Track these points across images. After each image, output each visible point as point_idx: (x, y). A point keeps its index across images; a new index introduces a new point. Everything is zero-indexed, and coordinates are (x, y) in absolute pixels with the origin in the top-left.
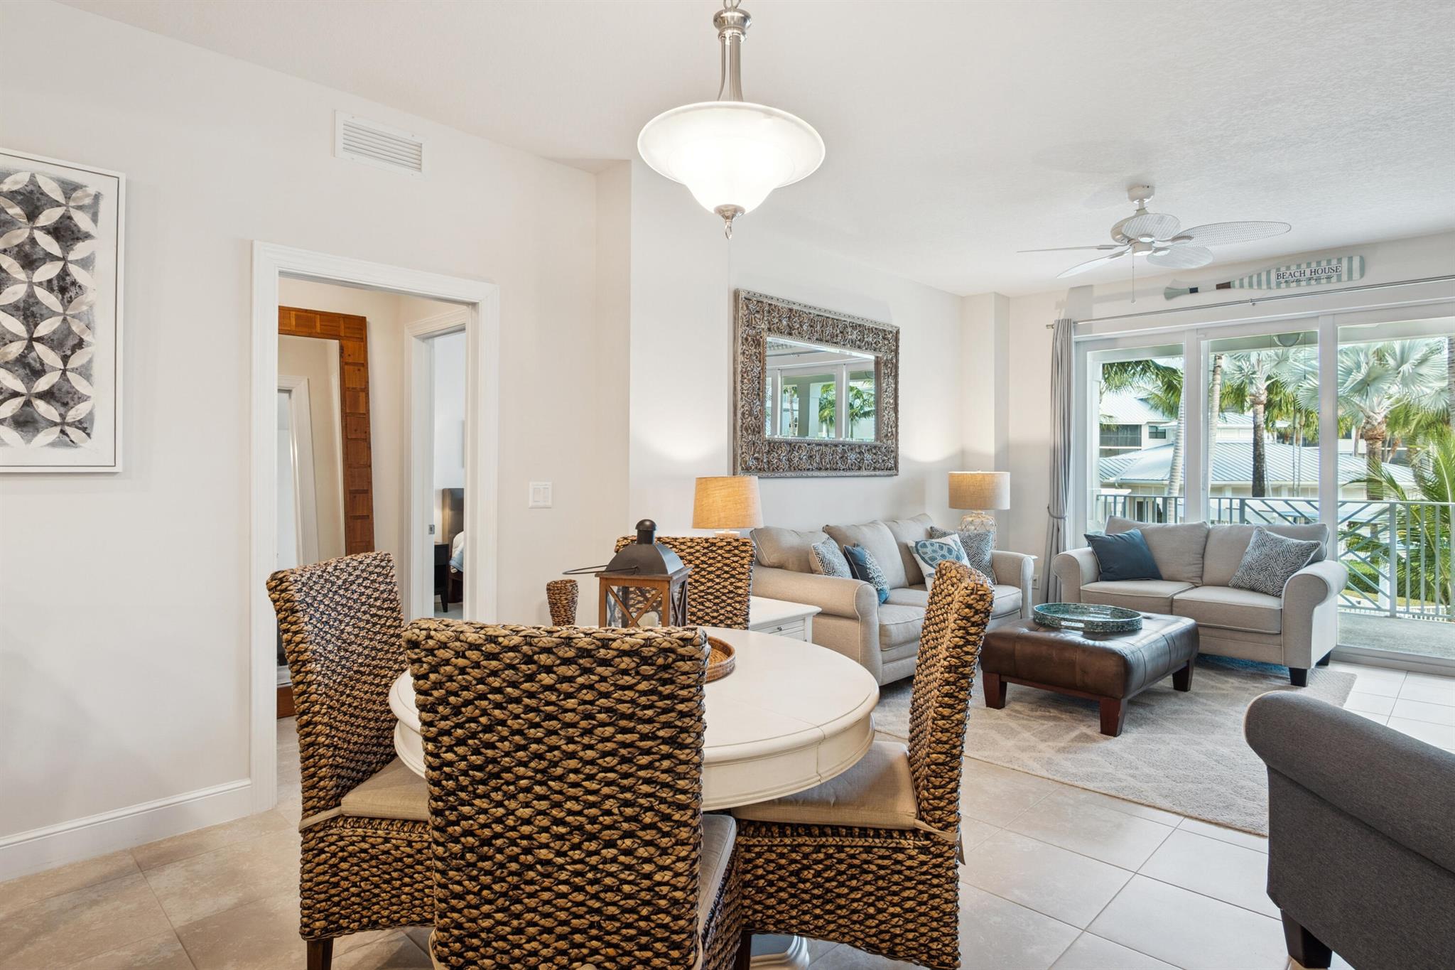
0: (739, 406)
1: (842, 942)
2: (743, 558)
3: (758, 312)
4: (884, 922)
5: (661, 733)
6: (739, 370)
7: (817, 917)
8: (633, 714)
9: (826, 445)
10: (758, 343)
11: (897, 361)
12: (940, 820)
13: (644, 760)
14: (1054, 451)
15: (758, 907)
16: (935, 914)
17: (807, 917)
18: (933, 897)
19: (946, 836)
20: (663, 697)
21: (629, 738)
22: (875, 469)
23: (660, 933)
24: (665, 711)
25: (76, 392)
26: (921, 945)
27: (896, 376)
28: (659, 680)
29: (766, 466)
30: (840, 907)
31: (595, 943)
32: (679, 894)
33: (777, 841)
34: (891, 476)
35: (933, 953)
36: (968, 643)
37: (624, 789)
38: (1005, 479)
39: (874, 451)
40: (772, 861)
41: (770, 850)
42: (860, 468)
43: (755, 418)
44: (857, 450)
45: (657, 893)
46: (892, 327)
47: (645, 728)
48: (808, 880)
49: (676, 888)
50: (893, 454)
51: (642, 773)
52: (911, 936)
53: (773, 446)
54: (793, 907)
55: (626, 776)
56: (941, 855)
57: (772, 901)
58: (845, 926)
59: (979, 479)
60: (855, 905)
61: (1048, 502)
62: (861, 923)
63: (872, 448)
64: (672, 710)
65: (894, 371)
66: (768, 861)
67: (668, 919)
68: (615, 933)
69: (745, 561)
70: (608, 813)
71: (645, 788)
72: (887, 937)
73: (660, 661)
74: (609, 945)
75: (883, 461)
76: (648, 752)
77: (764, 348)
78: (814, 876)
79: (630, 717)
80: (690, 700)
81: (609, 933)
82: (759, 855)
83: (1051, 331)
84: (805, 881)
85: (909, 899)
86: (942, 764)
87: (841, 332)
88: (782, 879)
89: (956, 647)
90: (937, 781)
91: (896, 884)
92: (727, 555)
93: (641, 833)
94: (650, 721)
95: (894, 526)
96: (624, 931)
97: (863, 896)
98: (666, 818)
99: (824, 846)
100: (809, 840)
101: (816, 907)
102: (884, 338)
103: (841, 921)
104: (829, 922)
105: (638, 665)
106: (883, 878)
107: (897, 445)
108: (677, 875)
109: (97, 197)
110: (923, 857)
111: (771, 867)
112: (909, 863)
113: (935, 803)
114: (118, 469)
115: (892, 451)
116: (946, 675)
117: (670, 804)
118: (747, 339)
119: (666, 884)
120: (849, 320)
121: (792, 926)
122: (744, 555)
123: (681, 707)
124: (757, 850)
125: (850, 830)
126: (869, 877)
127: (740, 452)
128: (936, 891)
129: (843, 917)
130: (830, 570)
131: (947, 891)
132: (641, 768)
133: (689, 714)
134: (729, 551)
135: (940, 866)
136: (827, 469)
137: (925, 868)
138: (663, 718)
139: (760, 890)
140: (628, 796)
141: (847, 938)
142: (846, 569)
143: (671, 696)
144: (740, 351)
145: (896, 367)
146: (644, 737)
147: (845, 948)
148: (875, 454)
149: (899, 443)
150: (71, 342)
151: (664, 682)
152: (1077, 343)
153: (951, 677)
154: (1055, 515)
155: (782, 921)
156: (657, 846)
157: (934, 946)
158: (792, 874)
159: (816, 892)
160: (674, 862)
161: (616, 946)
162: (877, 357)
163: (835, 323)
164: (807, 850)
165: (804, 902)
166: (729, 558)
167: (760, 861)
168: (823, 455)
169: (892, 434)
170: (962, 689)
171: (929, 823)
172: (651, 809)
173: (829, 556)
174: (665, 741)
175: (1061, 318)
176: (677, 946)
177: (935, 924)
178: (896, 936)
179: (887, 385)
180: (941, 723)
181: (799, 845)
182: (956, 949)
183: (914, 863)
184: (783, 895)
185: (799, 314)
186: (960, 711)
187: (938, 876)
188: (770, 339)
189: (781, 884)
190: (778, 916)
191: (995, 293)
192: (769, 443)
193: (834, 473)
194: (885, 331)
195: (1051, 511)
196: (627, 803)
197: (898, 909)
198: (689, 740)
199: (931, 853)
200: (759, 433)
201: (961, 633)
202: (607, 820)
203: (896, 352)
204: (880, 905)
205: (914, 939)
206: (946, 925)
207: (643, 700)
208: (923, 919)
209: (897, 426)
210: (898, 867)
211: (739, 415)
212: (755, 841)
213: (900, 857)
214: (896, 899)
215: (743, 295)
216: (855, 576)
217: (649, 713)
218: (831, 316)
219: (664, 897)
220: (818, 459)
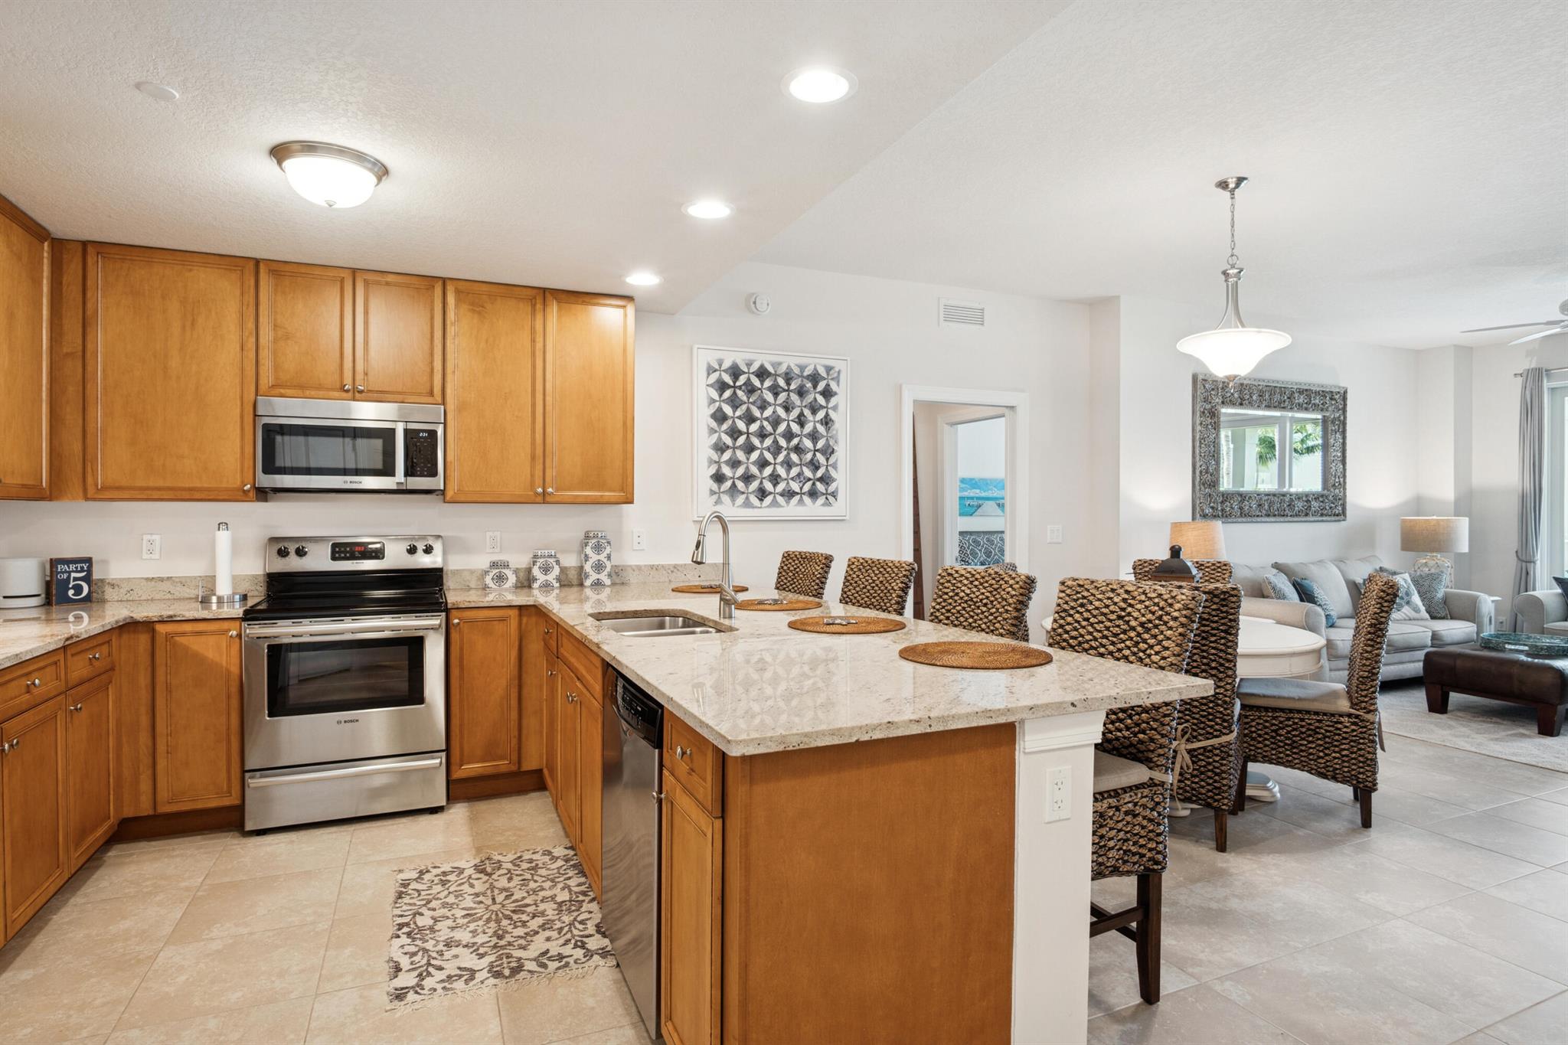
0: (1198, 465)
1: (1303, 770)
2: (1224, 574)
3: (1213, 389)
4: (1329, 761)
5: (1221, 628)
6: (1198, 437)
7: (1288, 755)
8: (1209, 619)
9: (1274, 495)
10: (1213, 414)
11: (1345, 418)
12: (1365, 708)
13: (1213, 639)
14: (1523, 497)
15: (1253, 748)
16: (1361, 759)
17: (1282, 755)
18: (1360, 749)
19: (1369, 717)
20: (1222, 612)
21: (1207, 629)
22: (1322, 515)
23: (1218, 715)
24: (1223, 618)
25: (832, 477)
26: (1352, 775)
27: (1344, 432)
28: (1221, 605)
29: (1220, 513)
30: (1302, 751)
31: (1188, 717)
32: (1227, 699)
33: (1263, 714)
34: (1339, 521)
35: (1360, 780)
36: (1382, 611)
37: (1203, 651)
38: (1463, 525)
39: (1321, 499)
40: (1261, 724)
41: (1259, 718)
42: (1307, 515)
43: (1211, 475)
44: (1304, 499)
45: (1217, 698)
46: (1339, 387)
47: (1214, 625)
48: (1282, 735)
49: (1226, 696)
50: (1341, 502)
51: (1212, 645)
52: (1346, 770)
53: (1226, 497)
54: (1273, 749)
55: (1204, 645)
56: (1365, 727)
57: (1260, 745)
58: (1305, 762)
59: (1432, 524)
60: (1311, 750)
61: (1516, 547)
62: (1315, 760)
63: (1318, 497)
64: (1226, 618)
65: (1341, 426)
66: (1258, 724)
67: (1222, 709)
68: (1197, 713)
69: (1226, 576)
70: (1196, 661)
71: (1213, 651)
72: (1331, 769)
73: (1222, 596)
74: (1194, 718)
75: (1331, 508)
76: (1215, 635)
77: (1219, 418)
78: (1286, 733)
79: (1207, 620)
80: (1234, 614)
81: (1194, 713)
82: (1253, 720)
83: (1520, 380)
84: (1281, 735)
85: (1345, 749)
86: (1367, 677)
87: (1288, 398)
88: (1266, 733)
89: (1375, 613)
90: (1363, 687)
91: (1336, 741)
92: (1212, 572)
93: (1210, 671)
94: (1216, 622)
95: (1342, 565)
96: (1201, 713)
97: (1316, 746)
98: (1222, 665)
99: (1292, 718)
100: (1283, 715)
101: (1287, 750)
102: (1331, 399)
103: (1302, 759)
104: (1295, 759)
105: (1212, 598)
106: (1329, 737)
107: (1345, 493)
108: (1227, 690)
109: (839, 372)
110: (1353, 727)
111: (1260, 727)
112: (1345, 730)
113: (1362, 699)
114: (847, 518)
115: (1339, 499)
116: (1369, 629)
117: (1224, 659)
118: (1204, 412)
119: (1222, 694)
120: (1296, 387)
121: (1273, 759)
122: (1225, 572)
123: (1230, 617)
124: (1252, 717)
125: (1308, 712)
126: (1320, 736)
127: (1198, 502)
128: (1362, 746)
129: (1304, 756)
130: (1280, 596)
131: (1369, 747)
132: (1211, 642)
133: (1234, 620)
134: (1214, 570)
135: (1365, 733)
136: (1275, 515)
137: (1355, 733)
138: (1222, 621)
139: (1253, 739)
140: (1205, 654)
141: (1306, 769)
142: (1295, 596)
143: (1227, 612)
144: (1198, 422)
145: (1344, 424)
146: (1213, 629)
147: (1305, 775)
148: (1322, 502)
149: (1347, 491)
150: (830, 451)
151: (1223, 606)
152: (1553, 390)
153: (1372, 630)
154: (1524, 558)
155: (1267, 756)
156: (1218, 677)
157: (1361, 776)
158: (1273, 731)
159: (1287, 742)
160: (1225, 685)
161: (1197, 719)
162: (1324, 416)
163: (1282, 390)
164: (1282, 719)
165: (1280, 747)
166: (1213, 574)
167: (1254, 724)
168: (1271, 504)
169: (1340, 484)
170: (1379, 636)
171: (1358, 710)
172: (1215, 660)
173: (1280, 585)
174: (1222, 631)
175: (1532, 367)
176: (1225, 721)
177: (1361, 765)
178: (1337, 769)
179: (1335, 440)
180: (1365, 655)
181: (1277, 717)
182: (1375, 780)
183: (1349, 730)
184: (1267, 742)
185: (1250, 387)
186: (1378, 649)
187: (1364, 738)
188: (1225, 410)
189: (1266, 736)
190: (1264, 753)
191: (1455, 346)
192: (1223, 495)
193: (1282, 519)
194: (1332, 392)
195: (1520, 555)
196: (1204, 657)
197: (1338, 755)
198: (1234, 632)
199: (1358, 725)
200: (1214, 486)
201: (1378, 606)
202: (1195, 664)
203: (1344, 410)
204: (1327, 752)
205: (1349, 772)
206: (1369, 765)
207: (1214, 613)
208: (1354, 761)
209: (1344, 476)
210: (1338, 732)
211: (1198, 473)
212: (1250, 713)
213: (1340, 726)
214: (1337, 749)
215: (1200, 377)
216: (1302, 600)
217: (1216, 618)
218: (1279, 385)
219: (1220, 700)
220: (1266, 507)
